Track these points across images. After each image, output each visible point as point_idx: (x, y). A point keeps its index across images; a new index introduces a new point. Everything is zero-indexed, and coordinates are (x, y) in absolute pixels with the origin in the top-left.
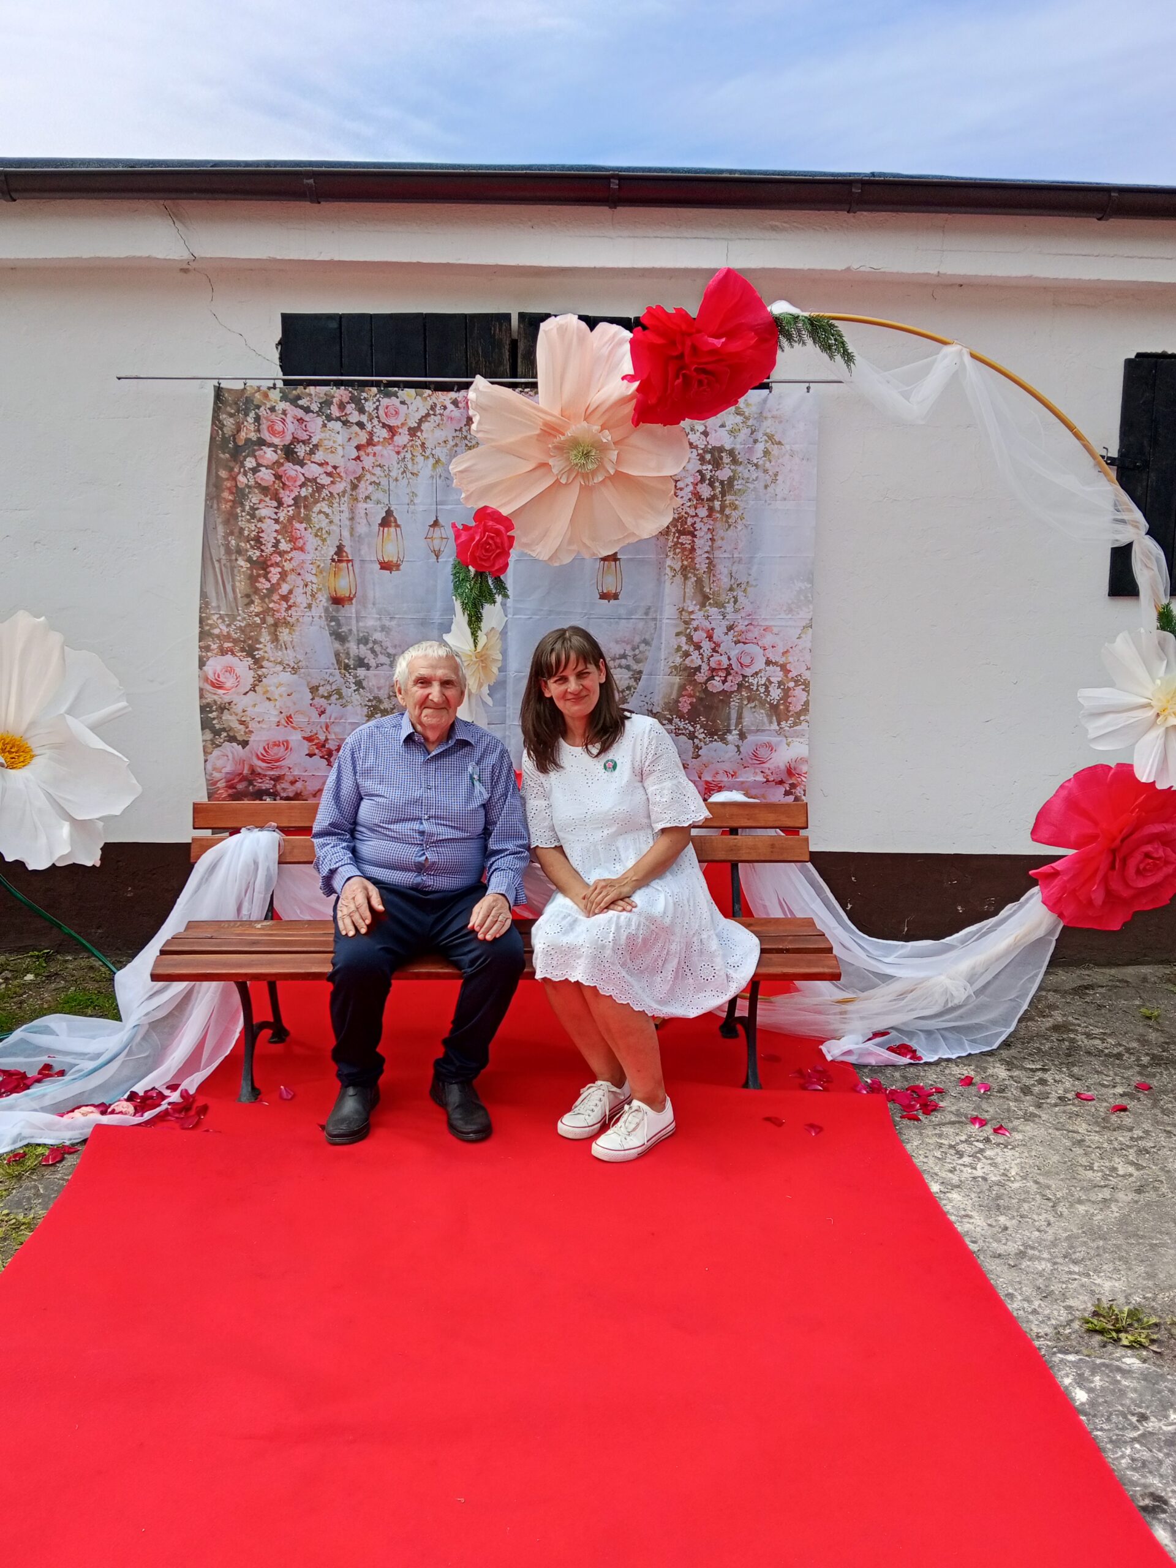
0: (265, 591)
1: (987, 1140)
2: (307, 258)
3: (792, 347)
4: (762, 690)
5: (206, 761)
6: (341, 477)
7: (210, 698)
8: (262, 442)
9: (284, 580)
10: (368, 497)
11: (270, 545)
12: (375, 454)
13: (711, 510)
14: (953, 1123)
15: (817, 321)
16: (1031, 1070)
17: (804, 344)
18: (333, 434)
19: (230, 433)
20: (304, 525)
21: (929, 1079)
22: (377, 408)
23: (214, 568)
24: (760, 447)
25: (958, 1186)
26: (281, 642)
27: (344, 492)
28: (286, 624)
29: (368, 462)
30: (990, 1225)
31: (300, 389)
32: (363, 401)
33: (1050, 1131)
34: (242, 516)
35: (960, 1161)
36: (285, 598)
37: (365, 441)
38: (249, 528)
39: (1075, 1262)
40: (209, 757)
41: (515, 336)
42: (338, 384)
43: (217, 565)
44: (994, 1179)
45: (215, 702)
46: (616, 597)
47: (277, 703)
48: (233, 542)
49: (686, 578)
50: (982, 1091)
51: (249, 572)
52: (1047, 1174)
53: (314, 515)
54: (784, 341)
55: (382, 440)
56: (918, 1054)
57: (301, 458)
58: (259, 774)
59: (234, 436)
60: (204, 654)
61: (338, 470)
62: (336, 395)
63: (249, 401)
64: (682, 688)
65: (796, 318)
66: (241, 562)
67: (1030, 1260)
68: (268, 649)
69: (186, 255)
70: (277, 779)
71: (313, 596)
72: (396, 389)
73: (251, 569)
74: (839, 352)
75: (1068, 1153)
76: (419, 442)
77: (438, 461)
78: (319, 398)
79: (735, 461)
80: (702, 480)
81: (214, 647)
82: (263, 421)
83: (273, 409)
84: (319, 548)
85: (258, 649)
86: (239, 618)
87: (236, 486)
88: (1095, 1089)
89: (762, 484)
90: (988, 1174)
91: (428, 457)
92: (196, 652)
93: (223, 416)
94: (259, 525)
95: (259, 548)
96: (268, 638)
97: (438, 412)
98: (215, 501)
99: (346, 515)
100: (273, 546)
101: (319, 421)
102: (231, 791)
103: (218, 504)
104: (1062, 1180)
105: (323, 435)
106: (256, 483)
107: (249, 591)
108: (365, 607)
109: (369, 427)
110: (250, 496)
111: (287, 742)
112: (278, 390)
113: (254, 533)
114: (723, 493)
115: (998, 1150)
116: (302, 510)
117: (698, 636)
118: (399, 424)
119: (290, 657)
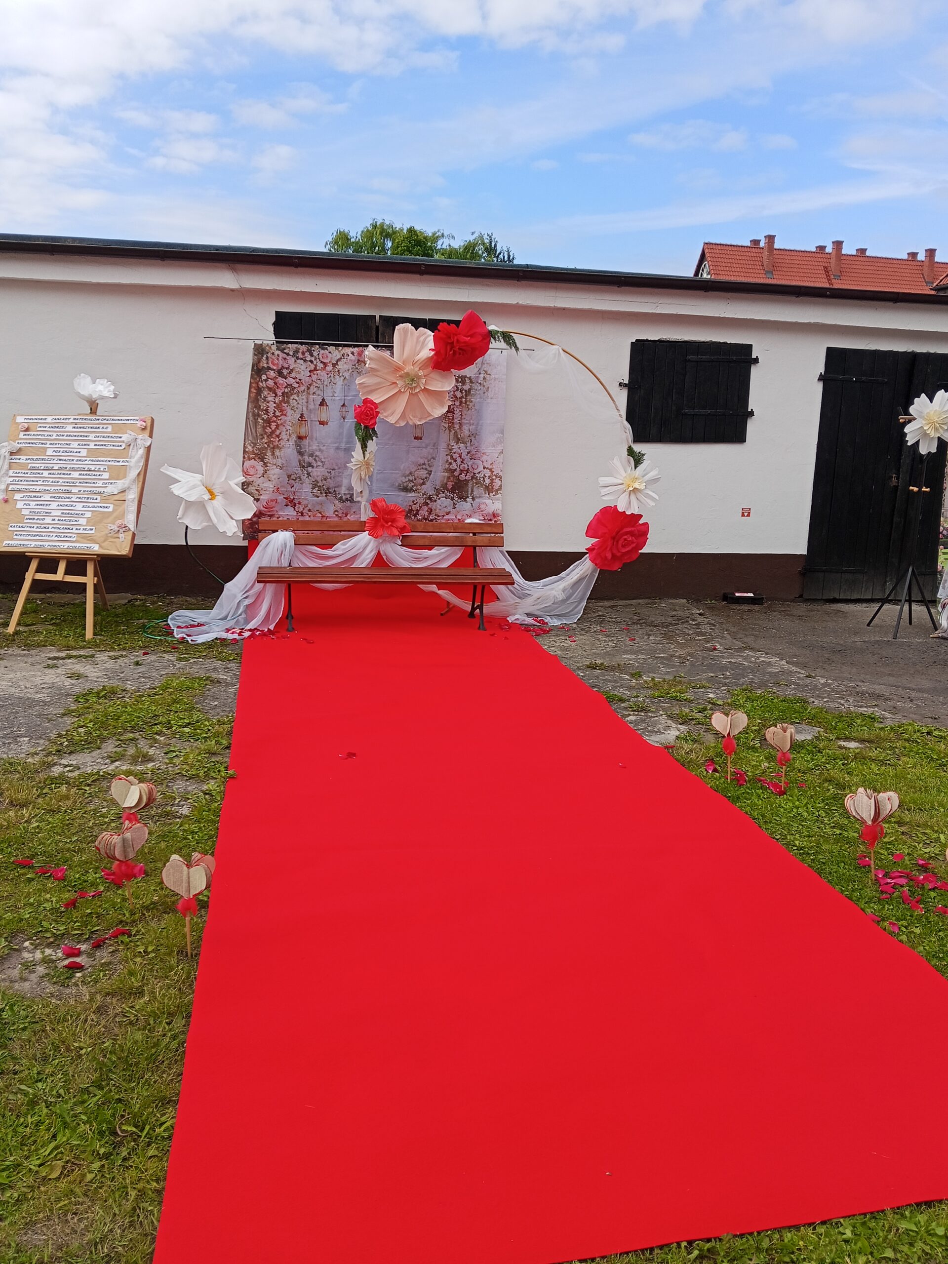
0: (269, 433)
2: (290, 290)
3: (496, 343)
4: (482, 479)
6: (303, 384)
7: (245, 479)
8: (269, 368)
9: (278, 429)
10: (314, 393)
12: (317, 375)
13: (461, 402)
15: (505, 333)
17: (501, 342)
18: (299, 365)
20: (286, 405)
22: (318, 354)
24: (482, 376)
25: (553, 647)
26: (276, 455)
27: (304, 390)
28: (278, 447)
29: (314, 377)
30: (562, 653)
31: (285, 345)
32: (313, 351)
34: (261, 400)
36: (278, 436)
37: (313, 368)
38: (263, 406)
39: (588, 658)
41: (378, 325)
42: (302, 343)
45: (247, 481)
46: (421, 438)
47: (273, 482)
48: (256, 411)
49: (450, 431)
51: (263, 425)
53: (291, 400)
54: (492, 340)
55: (320, 368)
57: (285, 375)
58: (263, 514)
59: (260, 365)
60: (244, 460)
61: (301, 381)
62: (301, 348)
63: (265, 350)
64: (449, 478)
65: (498, 332)
66: (260, 420)
68: (270, 458)
69: (238, 286)
70: (271, 516)
71: (290, 435)
72: (327, 346)
73: (263, 423)
74: (513, 345)
76: (337, 370)
77: (345, 378)
78: (293, 349)
79: (471, 382)
80: (457, 390)
81: (247, 457)
82: (269, 358)
83: (273, 354)
84: (293, 415)
85: (266, 458)
86: (258, 444)
87: (258, 387)
89: (483, 392)
91: (341, 377)
92: (241, 459)
94: (268, 404)
95: (267, 414)
96: (270, 453)
97: (345, 357)
99: (305, 400)
100: (273, 414)
101: (293, 359)
102: (250, 521)
105: (295, 365)
106: (267, 386)
107: (262, 433)
108: (312, 441)
109: (315, 362)
110: (264, 392)
111: (276, 499)
112: (275, 345)
113: (265, 408)
114: (466, 395)
116: (286, 398)
117: (456, 456)
118: (328, 362)
119: (279, 462)
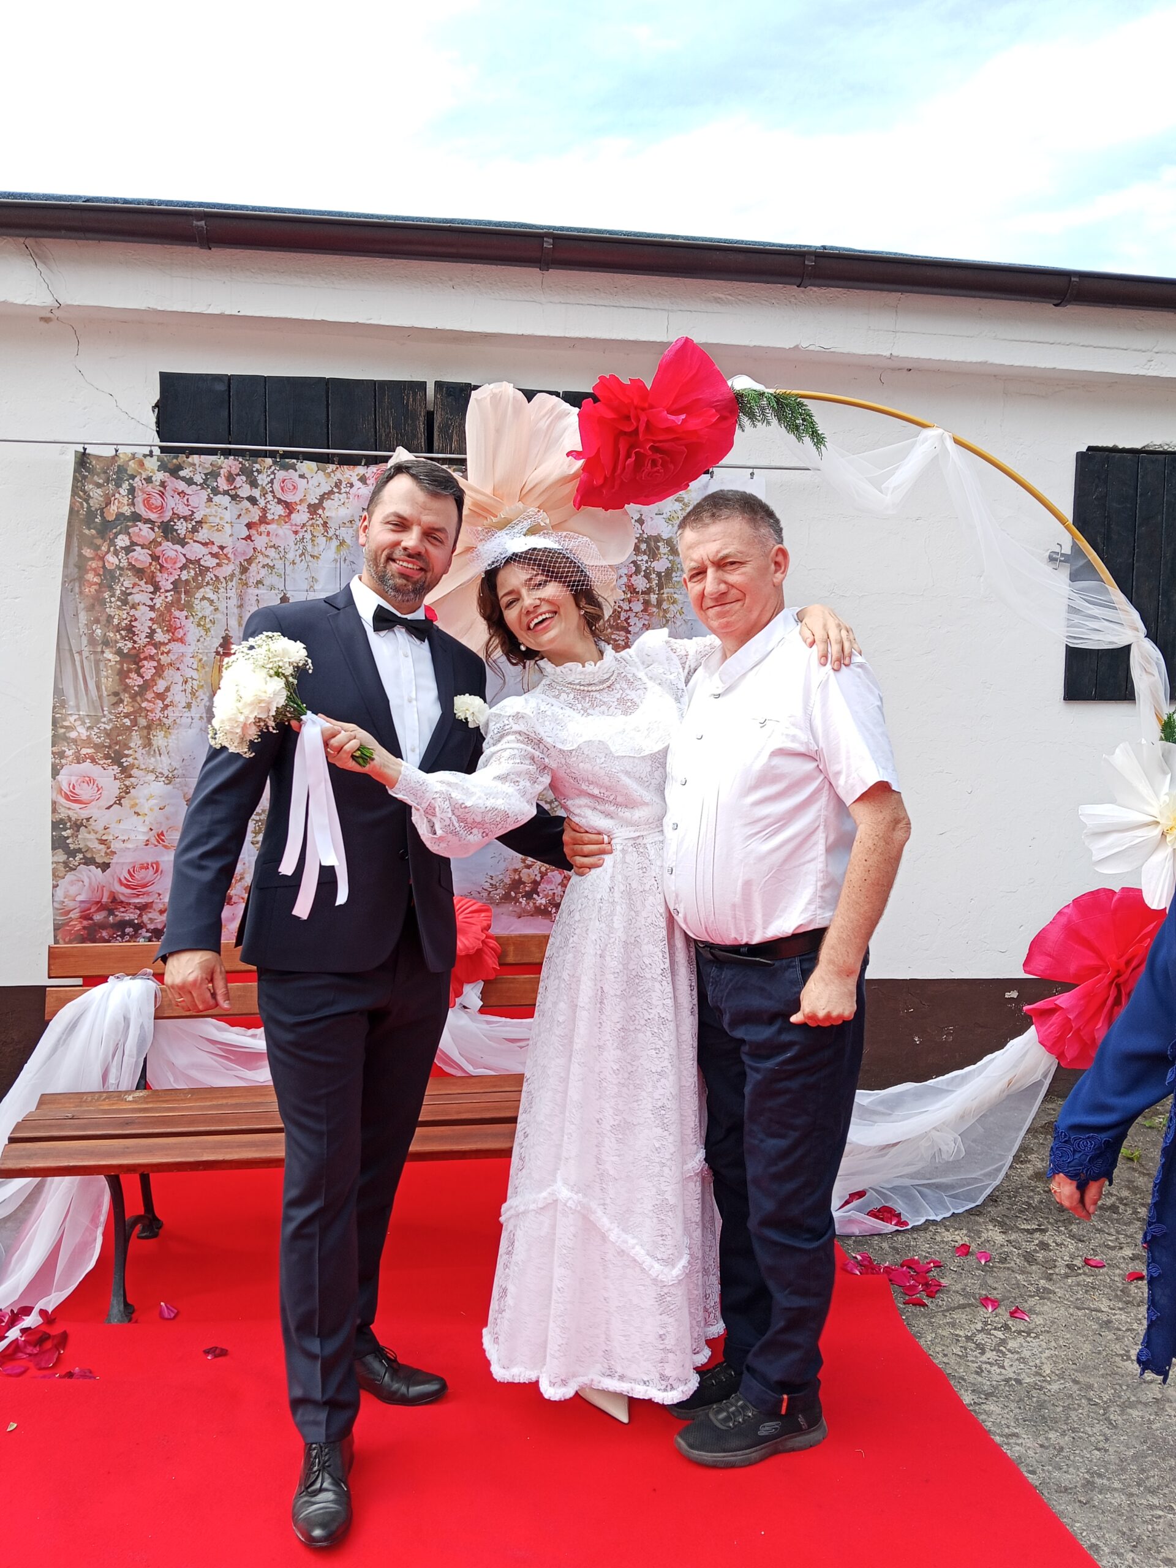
0: (136, 688)
1: (1006, 1327)
2: (194, 311)
3: (755, 426)
5: (55, 886)
6: (228, 559)
7: (63, 814)
8: (136, 517)
9: (160, 676)
10: (259, 582)
11: (144, 635)
12: (268, 534)
13: (646, 603)
14: (963, 1307)
15: (786, 399)
16: (1027, 1231)
17: (769, 423)
18: (220, 510)
19: (98, 506)
20: (185, 613)
21: (922, 1249)
22: (272, 482)
23: (73, 661)
25: (991, 1394)
26: (155, 747)
27: (232, 575)
28: (161, 724)
29: (260, 542)
30: (1042, 1446)
31: (182, 457)
32: (256, 474)
33: (1071, 1311)
34: (111, 602)
35: (984, 1358)
36: (161, 696)
37: (258, 518)
38: (120, 616)
39: (1153, 1491)
40: (60, 882)
41: (430, 408)
42: (227, 453)
43: (77, 657)
44: (1028, 1380)
45: (69, 818)
47: (146, 818)
48: (99, 631)
50: (983, 1262)
51: (118, 666)
52: (1084, 1369)
53: (197, 602)
54: (745, 420)
55: (276, 517)
56: (903, 1219)
57: (182, 536)
58: (122, 902)
59: (102, 510)
60: (57, 761)
61: (225, 551)
62: (223, 466)
63: (122, 470)
65: (762, 394)
66: (109, 655)
67: (1100, 1493)
68: (138, 755)
69: (49, 301)
70: (144, 908)
71: (193, 694)
72: (295, 461)
73: (121, 663)
74: (807, 432)
75: (1098, 1338)
76: (320, 521)
77: (342, 543)
78: (204, 468)
80: (637, 572)
81: (69, 753)
82: (138, 493)
83: (149, 480)
84: (202, 639)
85: (127, 756)
86: (104, 720)
87: (104, 567)
88: (1102, 1252)
90: (1019, 1374)
91: (331, 538)
92: (48, 761)
93: (89, 487)
94: (132, 612)
95: (131, 639)
96: (139, 742)
97: (343, 490)
98: (77, 584)
99: (234, 601)
100: (147, 637)
101: (205, 494)
102: (85, 923)
103: (80, 587)
104: (1103, 1376)
105: (208, 510)
106: (130, 564)
107: (117, 688)
109: (262, 502)
110: (122, 579)
111: (157, 863)
112: (155, 458)
113: (125, 622)
114: (660, 586)
115: (1020, 1340)
116: (183, 596)
118: (297, 500)
119: (164, 764)
